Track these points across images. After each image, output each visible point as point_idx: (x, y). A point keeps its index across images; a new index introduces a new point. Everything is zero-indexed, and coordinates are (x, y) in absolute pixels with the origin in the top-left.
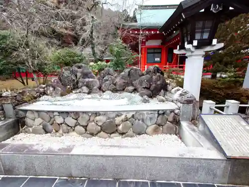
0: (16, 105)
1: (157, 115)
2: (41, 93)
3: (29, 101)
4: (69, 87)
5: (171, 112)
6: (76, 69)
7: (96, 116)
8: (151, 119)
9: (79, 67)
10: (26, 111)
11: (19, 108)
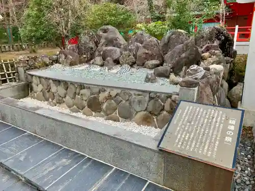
0: (27, 70)
1: (147, 98)
2: (53, 61)
3: (40, 67)
4: (85, 56)
5: (168, 97)
6: (101, 33)
7: (81, 89)
8: (140, 102)
9: (105, 31)
10: (32, 76)
11: (29, 73)
